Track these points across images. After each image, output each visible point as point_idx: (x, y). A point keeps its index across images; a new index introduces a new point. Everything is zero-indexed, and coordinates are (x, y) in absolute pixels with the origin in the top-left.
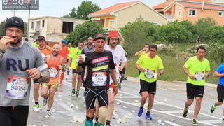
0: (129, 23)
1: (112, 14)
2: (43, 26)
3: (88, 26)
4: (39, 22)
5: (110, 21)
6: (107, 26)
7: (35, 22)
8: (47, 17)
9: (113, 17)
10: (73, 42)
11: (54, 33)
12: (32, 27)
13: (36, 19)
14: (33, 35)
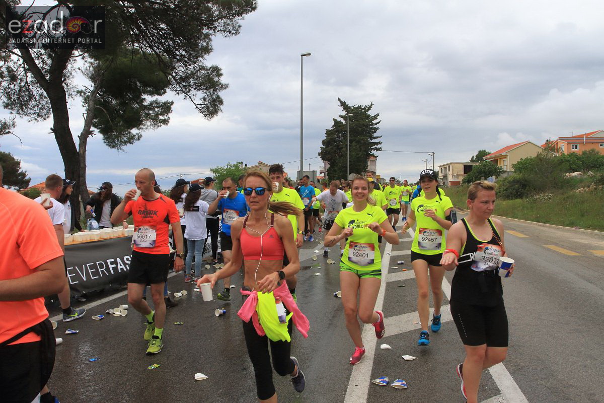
0: (521, 159)
1: (504, 154)
2: (449, 170)
3: (484, 166)
4: (446, 168)
5: (502, 160)
6: (500, 164)
7: (443, 169)
8: (451, 163)
9: (505, 157)
10: (472, 180)
11: (457, 175)
12: (442, 172)
13: (444, 166)
14: (442, 177)
